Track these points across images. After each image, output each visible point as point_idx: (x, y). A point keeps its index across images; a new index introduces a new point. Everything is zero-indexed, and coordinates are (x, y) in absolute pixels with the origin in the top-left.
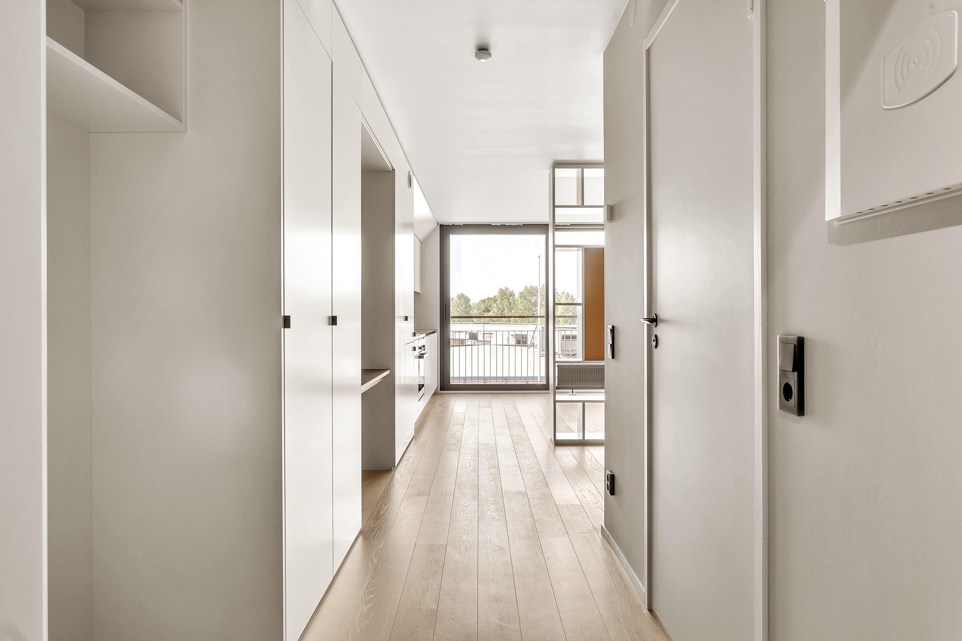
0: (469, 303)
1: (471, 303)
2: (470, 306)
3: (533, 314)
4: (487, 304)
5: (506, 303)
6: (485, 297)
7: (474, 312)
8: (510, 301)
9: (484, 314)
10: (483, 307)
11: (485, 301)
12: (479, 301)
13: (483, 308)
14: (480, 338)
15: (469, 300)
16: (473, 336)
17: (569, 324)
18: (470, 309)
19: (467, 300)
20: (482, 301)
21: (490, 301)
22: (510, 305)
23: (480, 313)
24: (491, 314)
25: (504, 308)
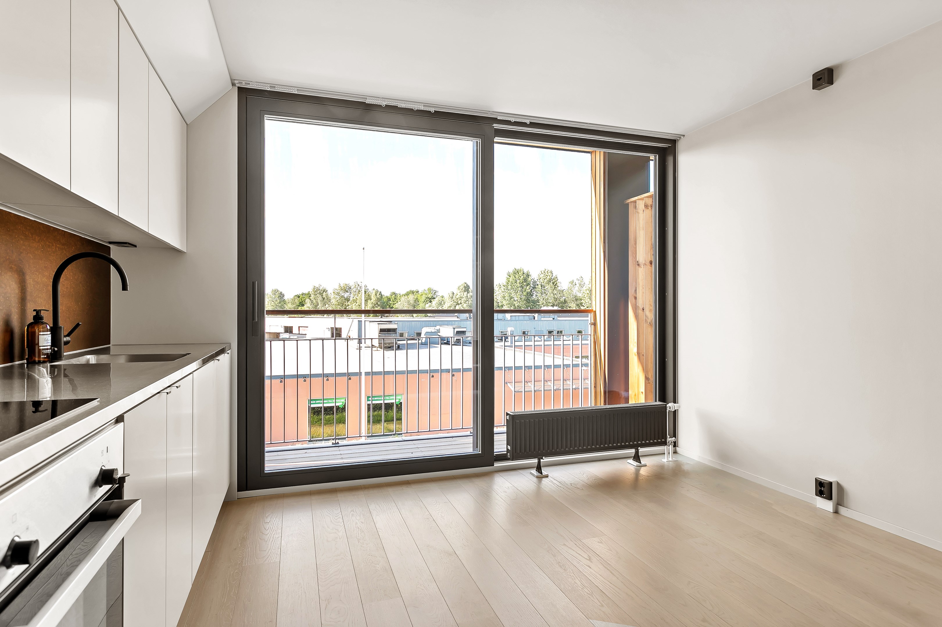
0: (283, 298)
1: (286, 298)
2: (284, 300)
3: (345, 308)
4: (301, 299)
5: (320, 298)
6: (299, 292)
7: (289, 307)
8: (324, 296)
9: (298, 308)
10: (297, 301)
11: (300, 296)
12: (293, 296)
13: (298, 303)
14: (295, 331)
15: (284, 296)
16: (288, 330)
17: (381, 317)
18: (285, 304)
19: (281, 295)
20: (296, 296)
21: (304, 296)
22: (324, 300)
23: (294, 308)
24: (305, 308)
25: (318, 303)
